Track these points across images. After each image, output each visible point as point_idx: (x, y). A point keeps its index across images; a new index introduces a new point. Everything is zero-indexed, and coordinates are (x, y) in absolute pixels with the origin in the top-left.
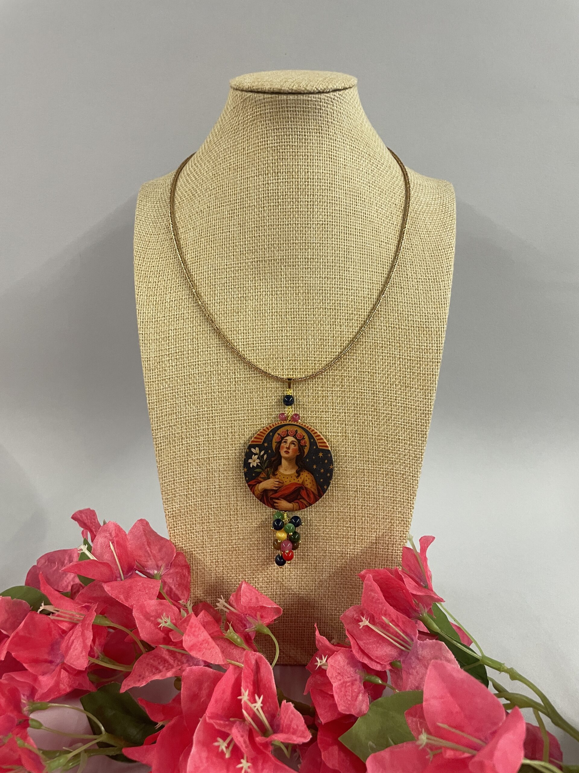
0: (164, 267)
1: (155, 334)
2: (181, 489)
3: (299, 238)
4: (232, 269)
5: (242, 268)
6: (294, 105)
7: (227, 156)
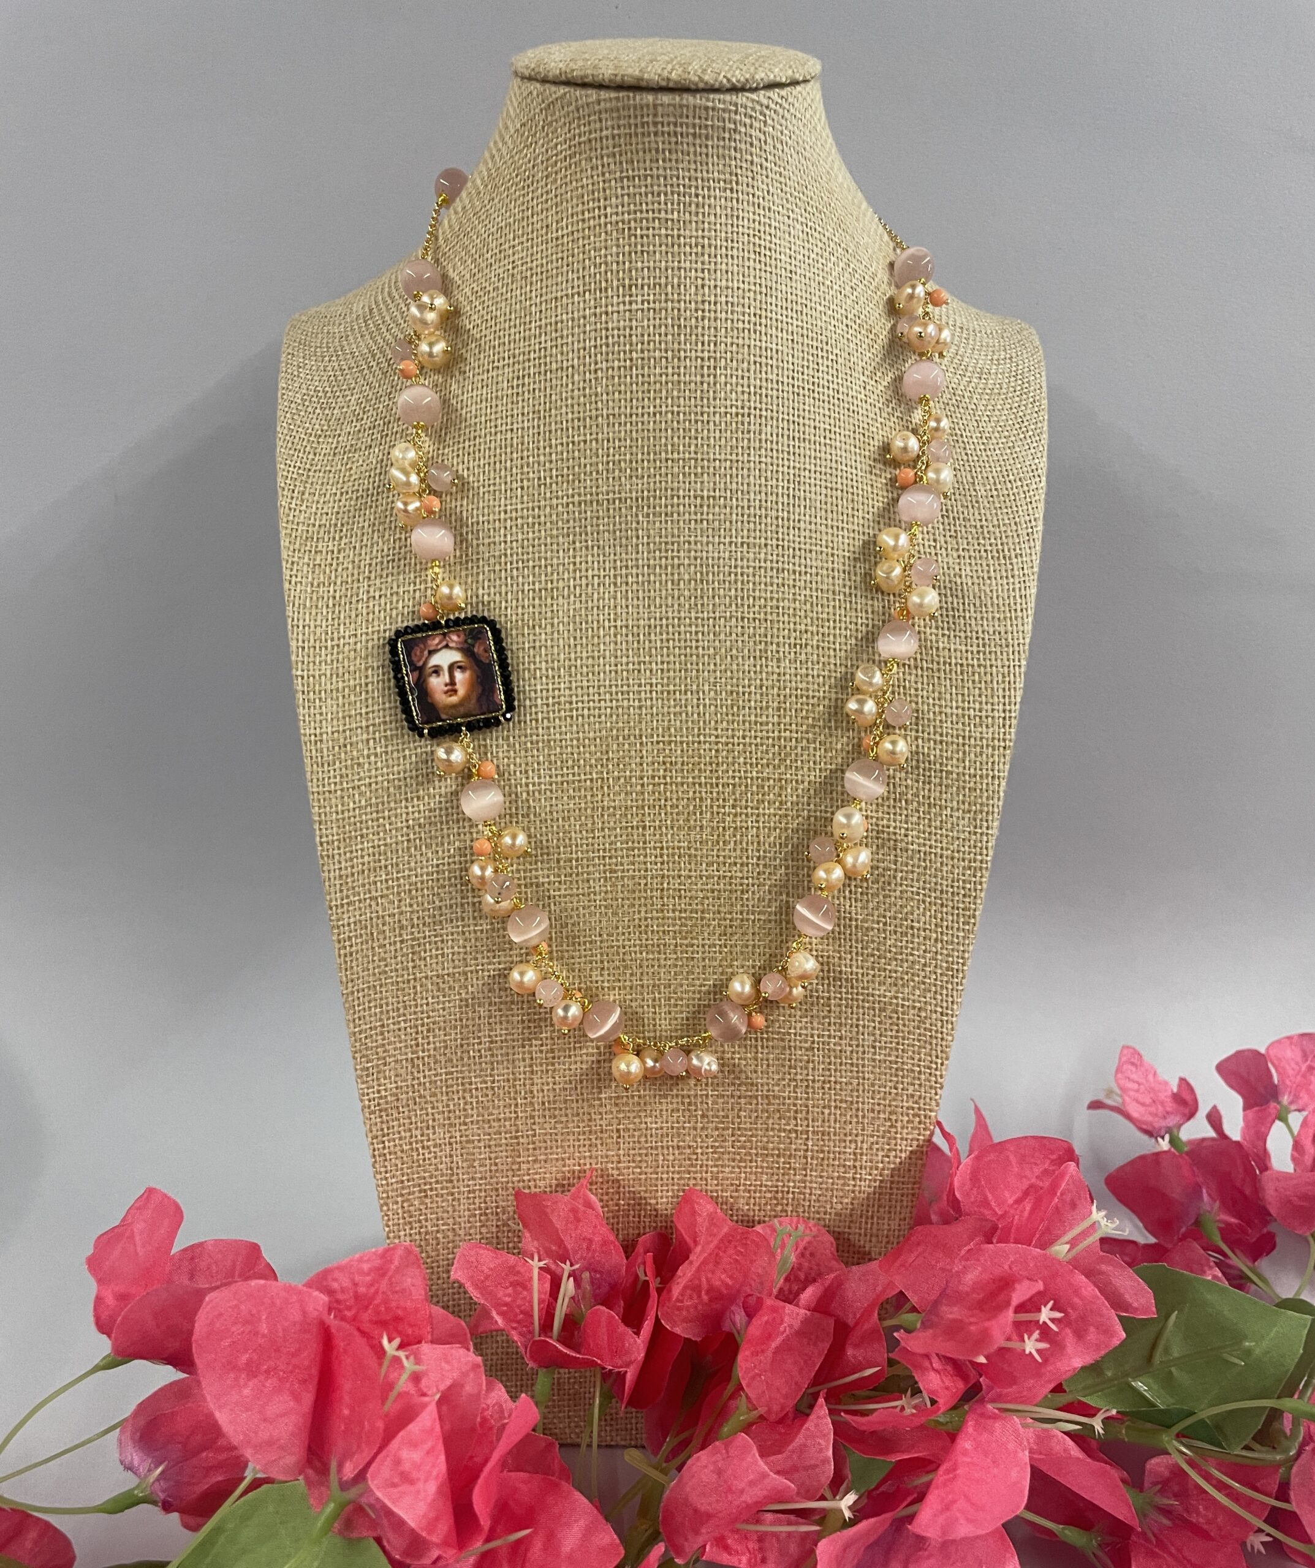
0: (351, 514)
1: (334, 676)
2: (398, 1045)
3: (681, 448)
4: (520, 521)
5: (542, 518)
6: (672, 119)
7: (507, 246)
